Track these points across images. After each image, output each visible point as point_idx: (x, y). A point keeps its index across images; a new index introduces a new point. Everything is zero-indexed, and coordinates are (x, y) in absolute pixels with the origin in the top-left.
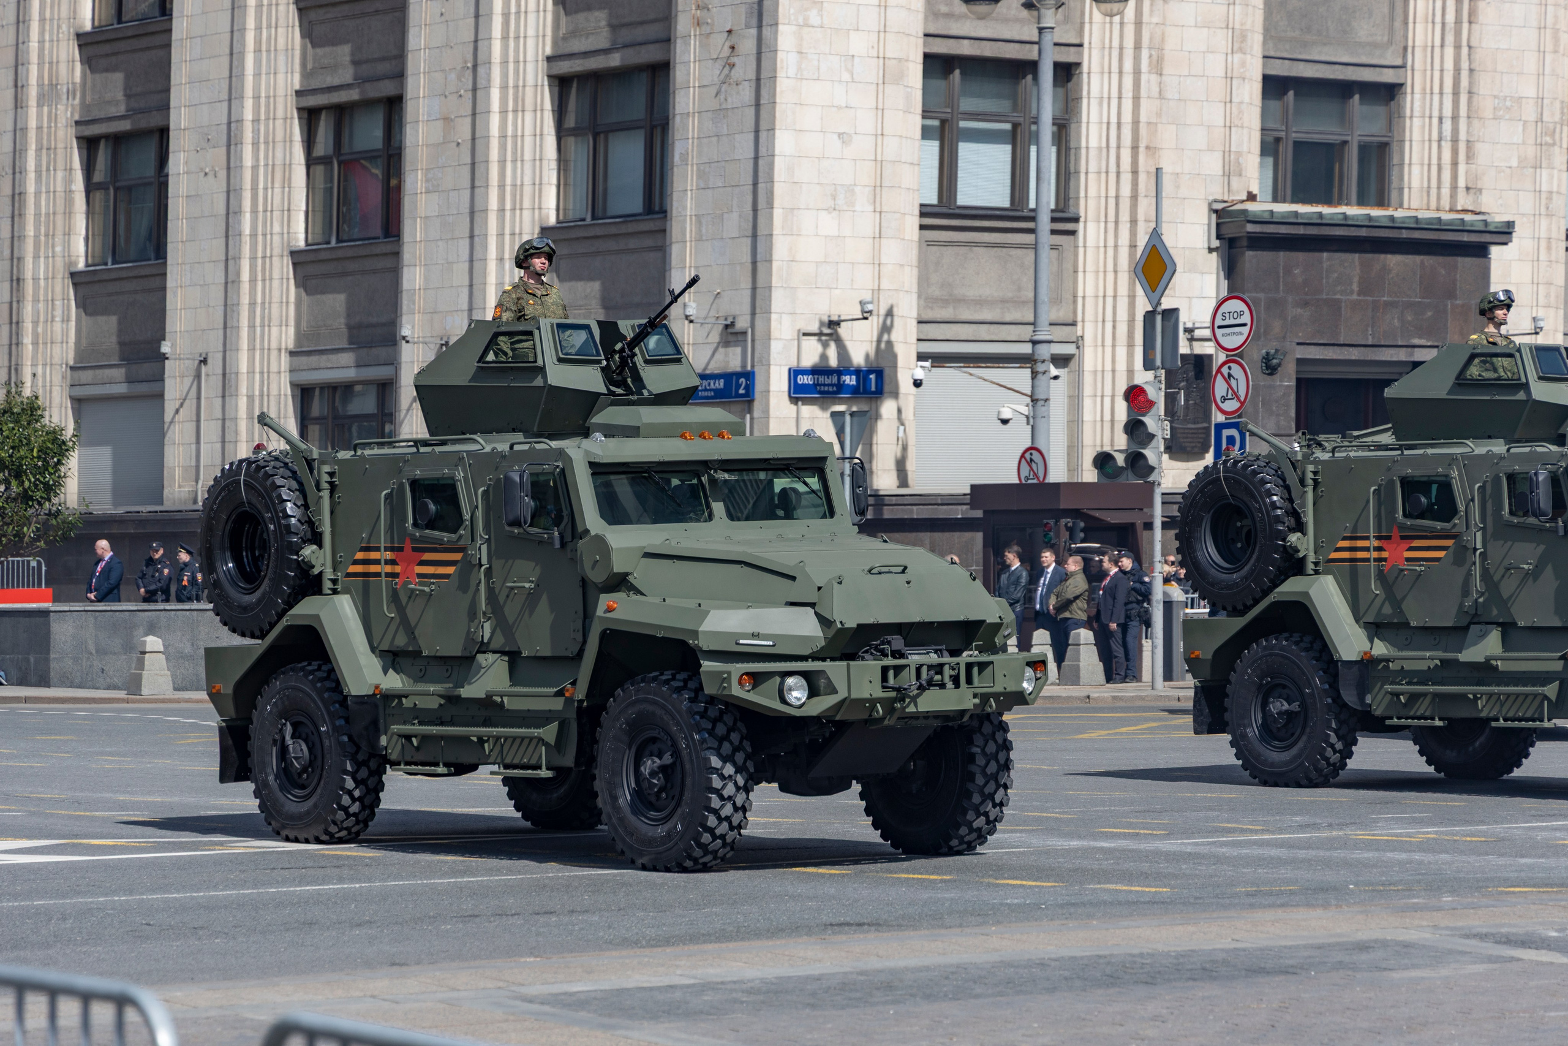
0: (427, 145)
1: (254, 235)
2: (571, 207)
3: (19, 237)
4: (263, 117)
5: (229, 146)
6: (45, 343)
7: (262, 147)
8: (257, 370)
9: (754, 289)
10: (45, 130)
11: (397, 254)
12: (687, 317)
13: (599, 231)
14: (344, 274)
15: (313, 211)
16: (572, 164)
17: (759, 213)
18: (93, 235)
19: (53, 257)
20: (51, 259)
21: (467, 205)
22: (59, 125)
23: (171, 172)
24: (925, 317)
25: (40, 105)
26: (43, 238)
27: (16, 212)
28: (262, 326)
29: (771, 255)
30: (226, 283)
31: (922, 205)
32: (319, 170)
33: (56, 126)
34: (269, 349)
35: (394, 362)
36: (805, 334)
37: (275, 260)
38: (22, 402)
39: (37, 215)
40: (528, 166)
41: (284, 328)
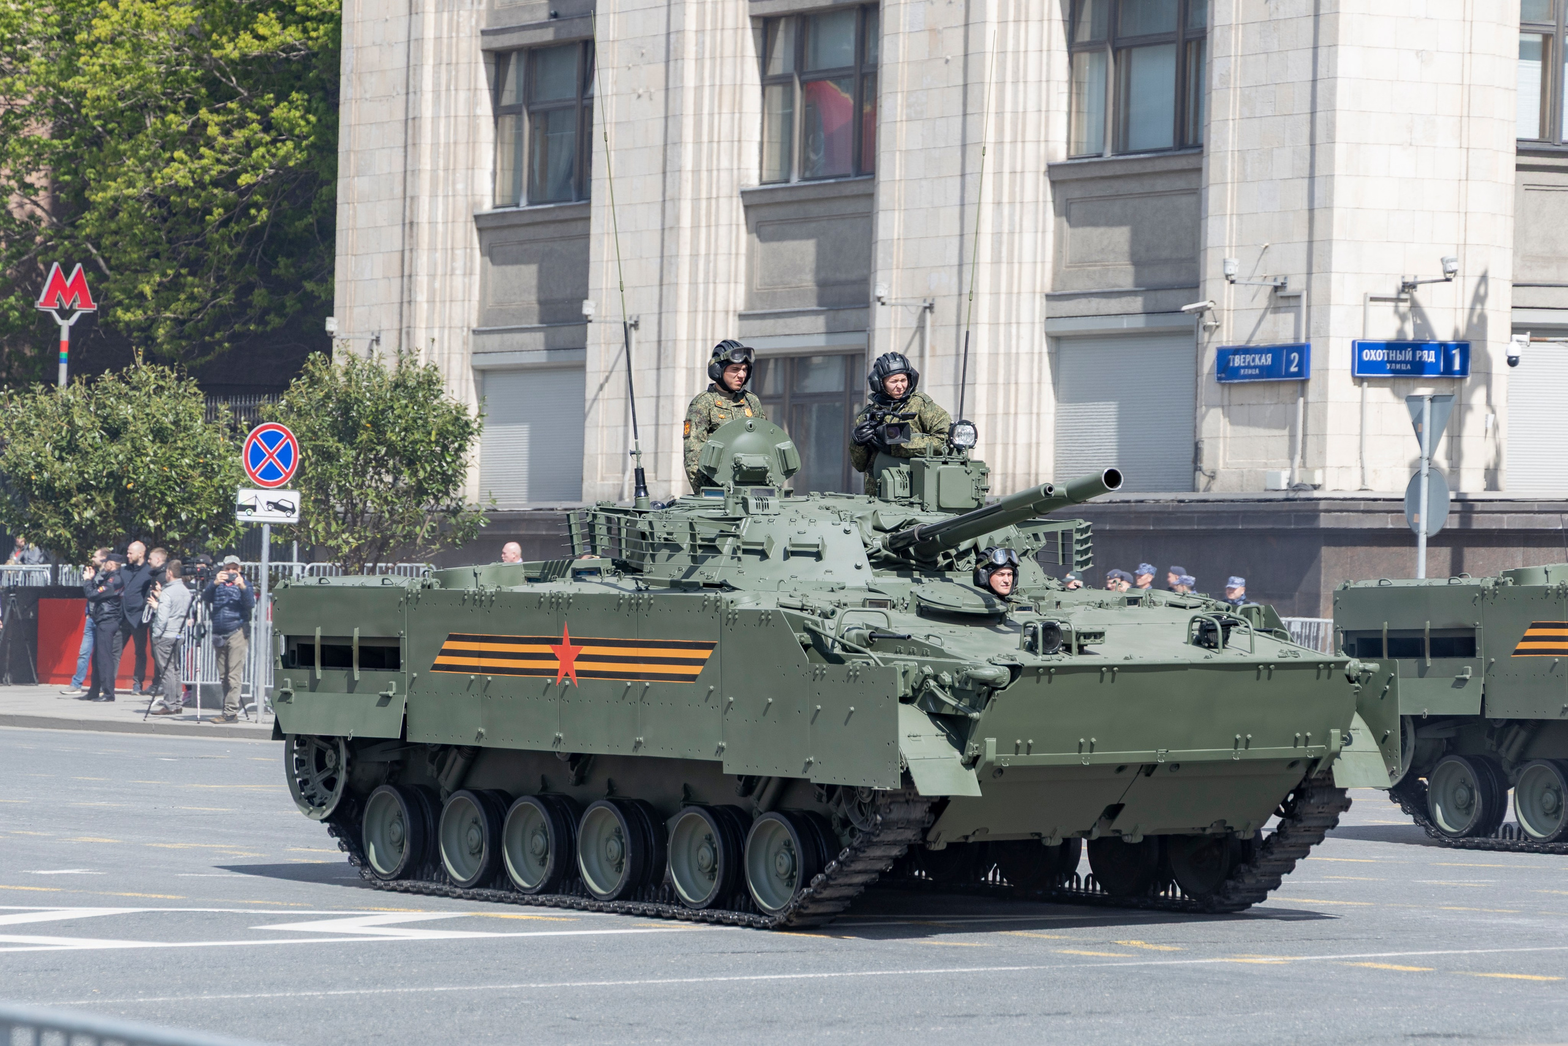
0: (909, 63)
1: (696, 171)
2: (1085, 139)
3: (413, 171)
4: (708, 27)
5: (667, 62)
6: (443, 302)
7: (708, 63)
8: (700, 336)
9: (1311, 242)
10: (445, 41)
11: (870, 196)
12: (1227, 276)
13: (1119, 170)
14: (807, 220)
15: (770, 142)
16: (1086, 87)
17: (1317, 148)
18: (502, 169)
19: (454, 196)
20: (451, 199)
21: (959, 136)
22: (462, 35)
23: (597, 93)
24: (1522, 280)
25: (438, 11)
26: (441, 173)
27: (410, 141)
28: (706, 283)
29: (1332, 200)
30: (663, 229)
31: (1518, 140)
32: (777, 91)
33: (458, 37)
34: (714, 311)
35: (865, 329)
36: (1372, 299)
37: (723, 202)
38: (418, 374)
39: (435, 145)
40: (1032, 89)
41: (732, 285)
